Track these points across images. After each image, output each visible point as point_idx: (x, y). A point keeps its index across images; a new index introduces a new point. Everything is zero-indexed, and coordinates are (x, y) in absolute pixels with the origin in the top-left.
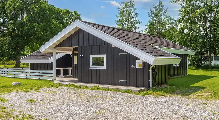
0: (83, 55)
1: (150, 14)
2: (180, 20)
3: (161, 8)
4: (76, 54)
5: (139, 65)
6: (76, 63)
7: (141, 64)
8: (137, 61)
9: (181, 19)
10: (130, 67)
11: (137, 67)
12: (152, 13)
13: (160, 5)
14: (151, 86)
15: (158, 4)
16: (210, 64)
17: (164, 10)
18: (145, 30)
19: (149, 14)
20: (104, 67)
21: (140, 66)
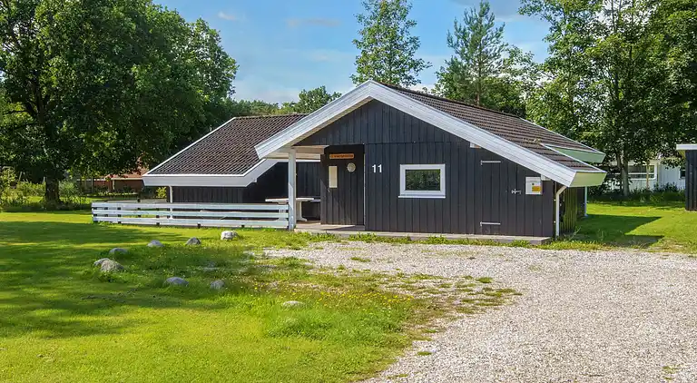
0: (380, 166)
1: (455, 39)
2: (551, 65)
3: (485, 22)
4: (333, 163)
5: (532, 187)
6: (333, 183)
7: (539, 184)
8: (528, 179)
9: (553, 60)
10: (509, 192)
11: (529, 191)
12: (459, 37)
13: (483, 13)
14: (557, 234)
15: (479, 10)
16: (625, 189)
17: (493, 29)
18: (434, 88)
19: (450, 40)
20: (441, 194)
21: (534, 189)
